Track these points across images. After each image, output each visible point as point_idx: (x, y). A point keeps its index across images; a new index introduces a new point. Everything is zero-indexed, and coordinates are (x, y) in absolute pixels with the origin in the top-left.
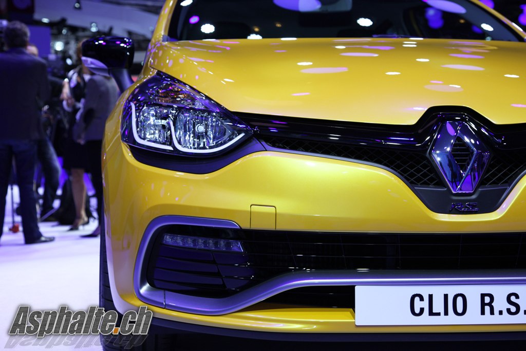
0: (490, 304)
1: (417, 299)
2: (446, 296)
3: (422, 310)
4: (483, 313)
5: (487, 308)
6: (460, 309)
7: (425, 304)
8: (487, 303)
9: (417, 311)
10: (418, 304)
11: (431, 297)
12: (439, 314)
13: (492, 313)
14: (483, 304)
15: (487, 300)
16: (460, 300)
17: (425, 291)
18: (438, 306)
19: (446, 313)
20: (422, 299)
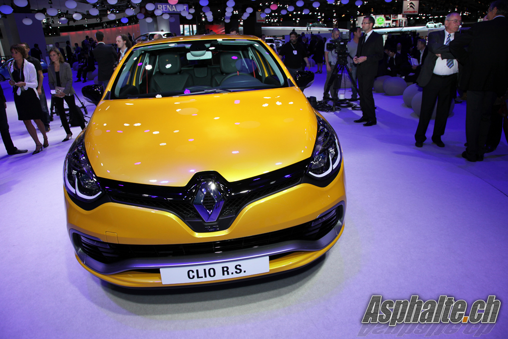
0: (227, 271)
1: (191, 272)
2: (205, 270)
3: (194, 277)
4: (224, 274)
5: (226, 273)
6: (212, 274)
7: (195, 274)
8: (225, 270)
9: (191, 277)
10: (191, 274)
11: (197, 271)
12: (202, 277)
13: (228, 274)
14: (223, 271)
15: (225, 269)
16: (212, 271)
17: (194, 269)
18: (201, 274)
19: (206, 276)
20: (193, 272)
